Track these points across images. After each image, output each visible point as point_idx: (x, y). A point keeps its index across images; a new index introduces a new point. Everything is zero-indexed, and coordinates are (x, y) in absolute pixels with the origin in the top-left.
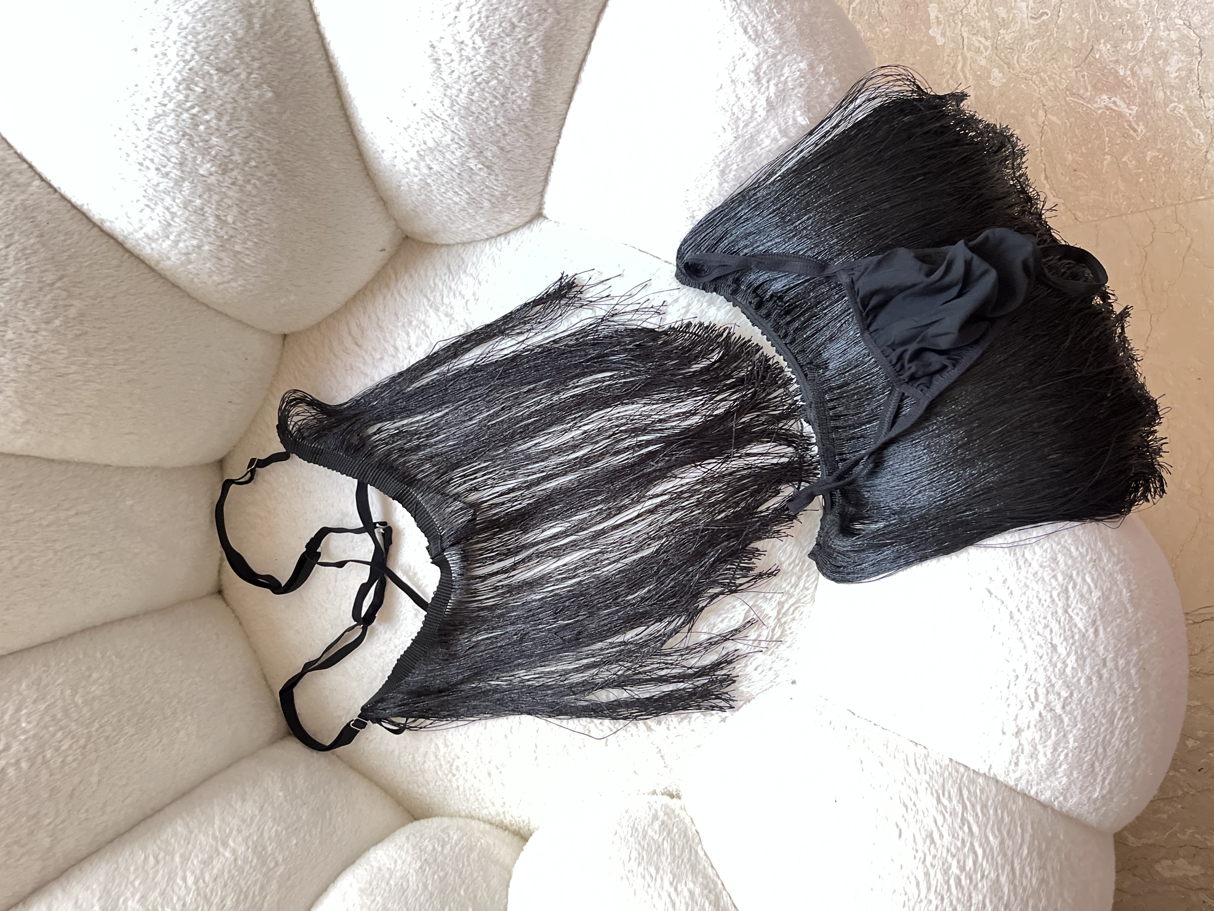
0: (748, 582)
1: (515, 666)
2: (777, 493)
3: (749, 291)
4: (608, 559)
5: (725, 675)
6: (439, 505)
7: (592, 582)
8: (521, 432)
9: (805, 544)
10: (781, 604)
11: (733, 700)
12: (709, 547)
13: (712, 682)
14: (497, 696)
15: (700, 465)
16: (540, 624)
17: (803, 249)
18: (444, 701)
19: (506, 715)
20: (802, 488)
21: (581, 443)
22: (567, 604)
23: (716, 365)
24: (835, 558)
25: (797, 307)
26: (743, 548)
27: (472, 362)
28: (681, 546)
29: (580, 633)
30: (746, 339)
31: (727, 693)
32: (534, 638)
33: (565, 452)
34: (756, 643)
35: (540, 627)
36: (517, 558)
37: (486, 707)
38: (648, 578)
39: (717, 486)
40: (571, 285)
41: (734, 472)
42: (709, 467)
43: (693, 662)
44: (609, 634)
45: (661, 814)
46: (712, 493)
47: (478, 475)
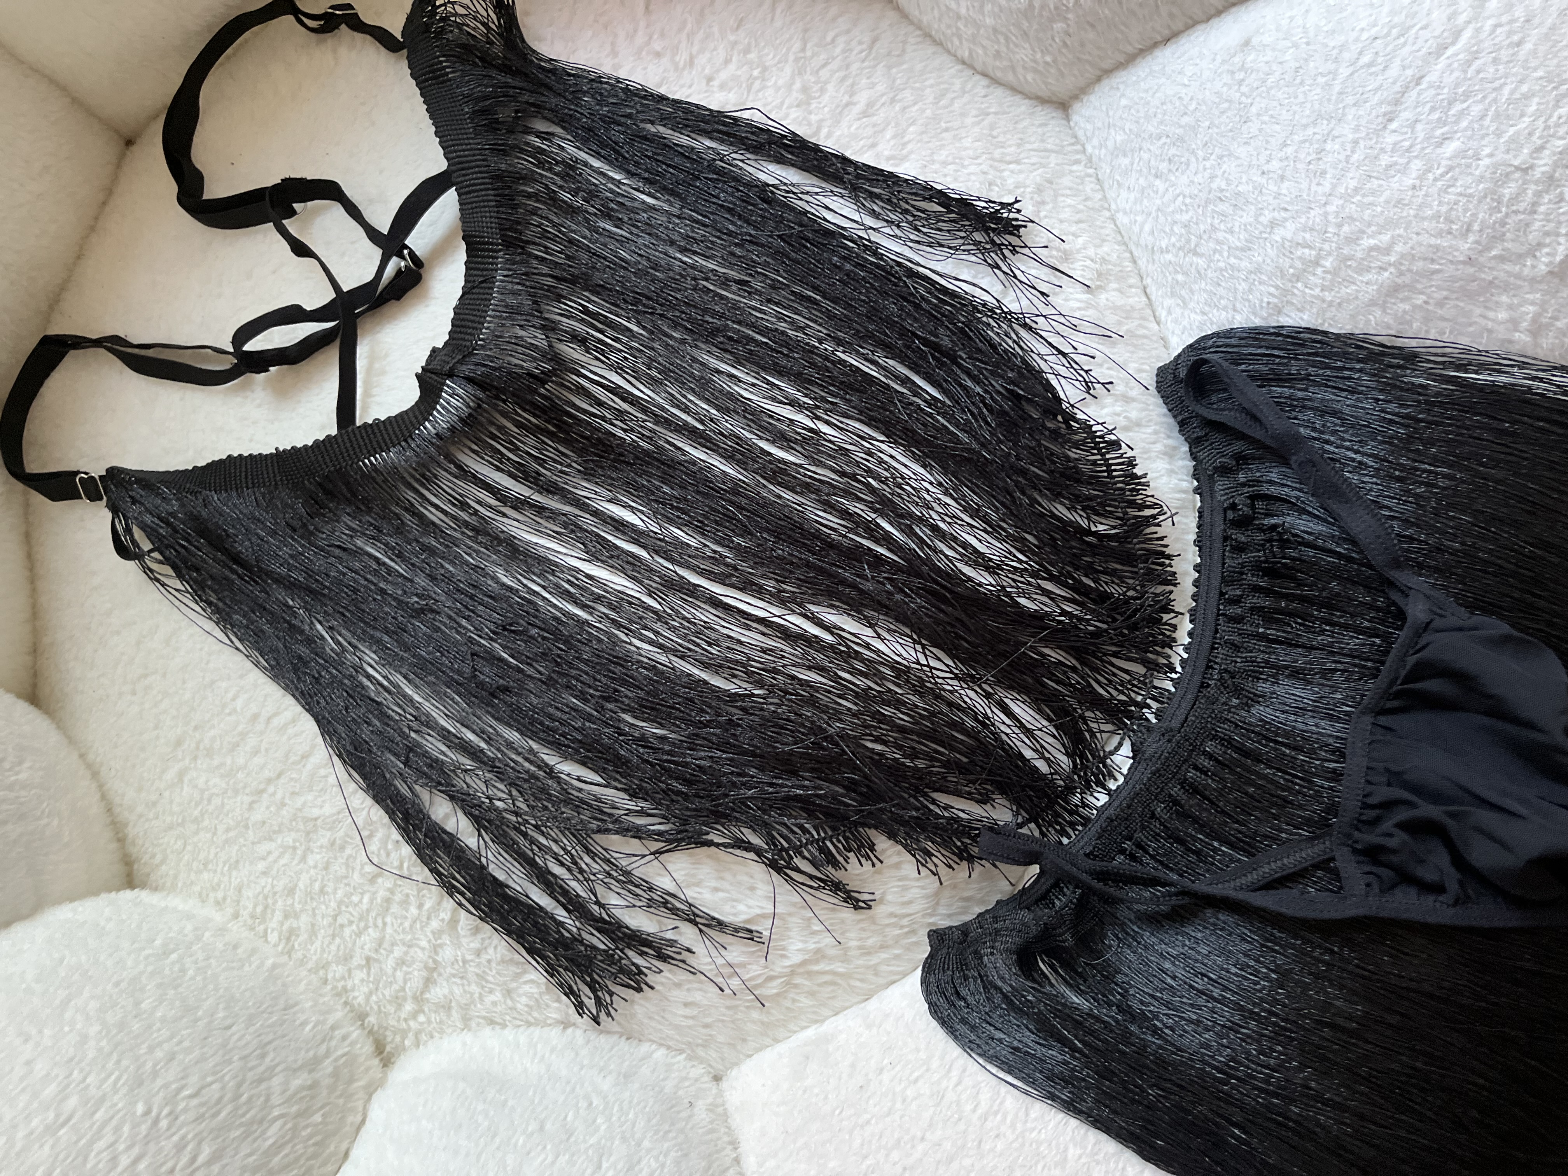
0: (811, 877)
1: (372, 637)
2: (984, 800)
3: (1246, 489)
4: (656, 633)
5: (637, 966)
6: (514, 312)
7: (600, 641)
8: (731, 339)
9: (942, 910)
10: (819, 955)
11: (609, 1014)
12: (812, 770)
13: (609, 957)
14: (304, 651)
15: (924, 647)
16: (467, 618)
17: (1390, 509)
18: (226, 579)
19: (286, 688)
20: (1024, 831)
21: (796, 442)
22: (534, 631)
23: (1090, 539)
24: (966, 978)
25: (1294, 579)
26: (856, 824)
27: (771, 181)
28: (776, 725)
29: (506, 690)
30: (1168, 551)
31: (611, 994)
32: (437, 630)
33: (762, 428)
34: (727, 971)
35: (464, 622)
36: (536, 497)
37: (274, 650)
38: (682, 719)
39: (915, 699)
40: (1012, 228)
41: (959, 708)
42: (933, 663)
43: (612, 899)
44: (542, 735)
45: (327, 1066)
46: (898, 703)
47: (610, 332)
